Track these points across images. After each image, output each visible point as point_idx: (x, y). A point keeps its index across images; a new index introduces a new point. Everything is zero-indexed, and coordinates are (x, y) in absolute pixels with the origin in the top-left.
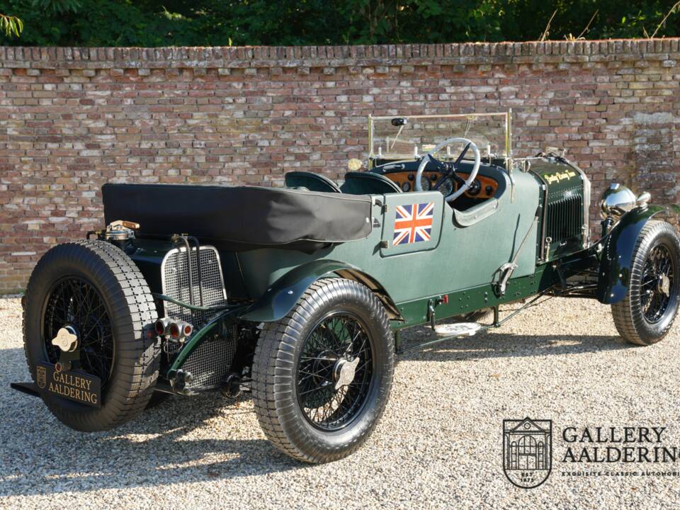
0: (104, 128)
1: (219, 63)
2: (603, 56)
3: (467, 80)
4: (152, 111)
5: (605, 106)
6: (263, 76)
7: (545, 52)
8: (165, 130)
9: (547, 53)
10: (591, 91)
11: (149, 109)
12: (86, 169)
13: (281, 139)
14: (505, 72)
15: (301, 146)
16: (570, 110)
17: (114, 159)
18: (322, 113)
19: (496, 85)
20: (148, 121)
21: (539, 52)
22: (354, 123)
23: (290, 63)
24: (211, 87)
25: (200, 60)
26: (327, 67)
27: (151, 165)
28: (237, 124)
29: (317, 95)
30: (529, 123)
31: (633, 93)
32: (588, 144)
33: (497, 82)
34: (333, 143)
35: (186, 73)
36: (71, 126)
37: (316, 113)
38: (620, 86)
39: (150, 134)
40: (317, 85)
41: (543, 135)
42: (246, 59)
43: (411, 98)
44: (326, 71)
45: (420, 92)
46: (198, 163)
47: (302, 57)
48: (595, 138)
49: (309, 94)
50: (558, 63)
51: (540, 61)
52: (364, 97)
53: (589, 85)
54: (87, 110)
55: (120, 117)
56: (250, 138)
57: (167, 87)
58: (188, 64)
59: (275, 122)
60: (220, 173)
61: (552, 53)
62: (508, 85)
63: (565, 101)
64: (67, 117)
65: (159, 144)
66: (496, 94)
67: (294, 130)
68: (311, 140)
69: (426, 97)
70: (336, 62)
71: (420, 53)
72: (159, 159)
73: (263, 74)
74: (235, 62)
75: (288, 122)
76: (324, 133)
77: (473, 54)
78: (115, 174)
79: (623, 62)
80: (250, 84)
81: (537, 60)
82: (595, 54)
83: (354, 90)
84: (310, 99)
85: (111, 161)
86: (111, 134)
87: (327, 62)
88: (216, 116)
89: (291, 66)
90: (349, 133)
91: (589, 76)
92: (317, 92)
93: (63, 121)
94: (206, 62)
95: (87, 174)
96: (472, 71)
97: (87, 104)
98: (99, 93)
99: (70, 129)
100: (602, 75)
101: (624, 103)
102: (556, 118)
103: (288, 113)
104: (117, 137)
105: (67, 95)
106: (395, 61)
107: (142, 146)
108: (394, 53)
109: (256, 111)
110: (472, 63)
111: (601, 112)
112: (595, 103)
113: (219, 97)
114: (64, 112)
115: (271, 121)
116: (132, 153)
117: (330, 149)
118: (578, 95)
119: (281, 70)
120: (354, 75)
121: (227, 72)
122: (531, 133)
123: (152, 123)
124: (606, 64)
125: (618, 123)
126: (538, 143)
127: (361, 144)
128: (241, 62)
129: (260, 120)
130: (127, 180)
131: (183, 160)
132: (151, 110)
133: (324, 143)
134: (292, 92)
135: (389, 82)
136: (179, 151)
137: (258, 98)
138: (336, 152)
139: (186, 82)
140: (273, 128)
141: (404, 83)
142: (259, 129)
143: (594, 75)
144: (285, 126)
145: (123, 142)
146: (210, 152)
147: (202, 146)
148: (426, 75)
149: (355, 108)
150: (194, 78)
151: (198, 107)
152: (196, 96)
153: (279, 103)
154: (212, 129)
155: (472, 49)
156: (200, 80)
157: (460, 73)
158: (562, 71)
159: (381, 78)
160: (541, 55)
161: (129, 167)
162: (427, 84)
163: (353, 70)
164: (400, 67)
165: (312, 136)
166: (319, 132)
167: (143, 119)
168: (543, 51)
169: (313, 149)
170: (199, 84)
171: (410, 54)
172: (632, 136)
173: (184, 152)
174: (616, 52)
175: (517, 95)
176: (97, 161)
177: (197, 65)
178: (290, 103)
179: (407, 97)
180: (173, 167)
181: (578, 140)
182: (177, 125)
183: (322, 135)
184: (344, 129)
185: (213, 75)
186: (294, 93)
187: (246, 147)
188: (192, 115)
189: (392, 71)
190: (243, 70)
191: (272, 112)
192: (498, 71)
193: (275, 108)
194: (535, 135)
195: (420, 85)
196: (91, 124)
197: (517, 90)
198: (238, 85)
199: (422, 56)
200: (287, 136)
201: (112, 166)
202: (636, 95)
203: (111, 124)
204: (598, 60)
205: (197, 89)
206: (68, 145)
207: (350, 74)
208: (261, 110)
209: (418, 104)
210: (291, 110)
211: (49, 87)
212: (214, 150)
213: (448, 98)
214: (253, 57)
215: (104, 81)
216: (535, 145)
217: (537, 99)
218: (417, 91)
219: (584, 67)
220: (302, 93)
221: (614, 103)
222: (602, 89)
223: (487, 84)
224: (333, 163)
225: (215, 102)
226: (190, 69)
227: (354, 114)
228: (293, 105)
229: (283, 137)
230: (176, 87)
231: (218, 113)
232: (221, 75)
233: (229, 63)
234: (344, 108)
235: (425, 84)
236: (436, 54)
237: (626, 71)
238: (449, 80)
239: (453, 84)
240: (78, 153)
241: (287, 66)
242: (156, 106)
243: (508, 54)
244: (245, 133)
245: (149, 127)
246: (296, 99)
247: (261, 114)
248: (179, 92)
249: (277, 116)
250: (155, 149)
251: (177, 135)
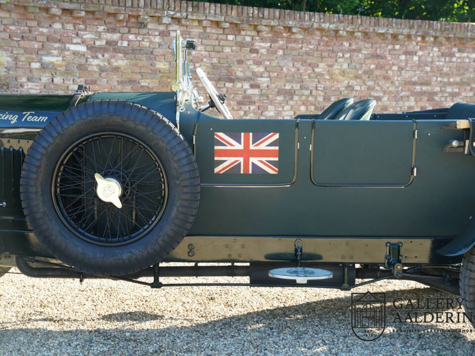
0: (263, 72)
1: (342, 26)
4: (294, 60)
8: (301, 75)
11: (292, 59)
12: (249, 104)
13: (367, 85)
15: (378, 91)
17: (268, 96)
18: (391, 68)
20: (291, 68)
24: (331, 44)
25: (331, 23)
27: (291, 102)
28: (343, 73)
29: (389, 54)
34: (395, 89)
35: (317, 33)
36: (242, 70)
37: (387, 67)
39: (291, 79)
40: (390, 47)
42: (357, 25)
44: (399, 37)
46: (318, 102)
47: (388, 26)
49: (385, 53)
52: (414, 57)
54: (254, 57)
55: (274, 64)
56: (350, 84)
57: (305, 43)
59: (365, 72)
64: (240, 62)
65: (296, 86)
67: (375, 79)
68: (384, 87)
70: (406, 31)
72: (296, 98)
74: (350, 27)
75: (373, 72)
76: (391, 82)
78: (267, 109)
80: (354, 44)
83: (409, 52)
84: (385, 56)
85: (266, 98)
86: (267, 77)
88: (332, 66)
90: (404, 82)
92: (389, 51)
93: (237, 65)
94: (334, 25)
95: (249, 108)
97: (254, 53)
98: (262, 44)
99: (241, 71)
103: (373, 66)
104: (271, 79)
105: (241, 45)
107: (286, 88)
109: (355, 64)
113: (335, 52)
114: (238, 59)
115: (363, 72)
116: (279, 93)
117: (393, 93)
119: (375, 34)
121: (344, 34)
123: (293, 70)
128: (354, 27)
129: (357, 71)
130: (275, 113)
131: (310, 98)
133: (391, 89)
135: (427, 47)
136: (308, 92)
137: (357, 54)
138: (396, 95)
139: (316, 40)
140: (364, 77)
141: (435, 49)
142: (357, 77)
144: (370, 76)
145: (274, 83)
146: (326, 94)
147: (322, 89)
148: (447, 44)
149: (409, 65)
151: (322, 59)
152: (321, 51)
153: (368, 58)
154: (329, 76)
156: (325, 38)
159: (424, 44)
161: (276, 103)
165: (384, 84)
166: (387, 81)
167: (288, 67)
169: (384, 93)
170: (324, 41)
173: (311, 93)
176: (256, 98)
178: (374, 59)
179: (436, 59)
180: (303, 104)
182: (309, 72)
183: (389, 83)
184: (402, 79)
186: (377, 52)
187: (348, 90)
188: (318, 65)
191: (364, 65)
193: (365, 63)
195: (442, 51)
196: (256, 69)
198: (347, 44)
200: (371, 83)
201: (266, 103)
203: (268, 69)
205: (323, 45)
206: (239, 85)
208: (358, 63)
209: (441, 64)
210: (374, 64)
211: (231, 37)
212: (328, 92)
214: (361, 24)
215: (267, 35)
218: (441, 55)
220: (382, 52)
224: (394, 103)
225: (332, 56)
226: (323, 30)
227: (408, 69)
228: (376, 61)
230: (310, 43)
231: (333, 64)
232: (340, 36)
233: (347, 27)
234: (403, 64)
235: (446, 50)
238: (457, 48)
239: (459, 51)
240: (245, 92)
241: (379, 32)
242: (297, 57)
244: (347, 80)
245: (291, 73)
246: (378, 56)
247: (358, 66)
248: (311, 47)
249: (366, 68)
250: (293, 89)
251: (308, 79)
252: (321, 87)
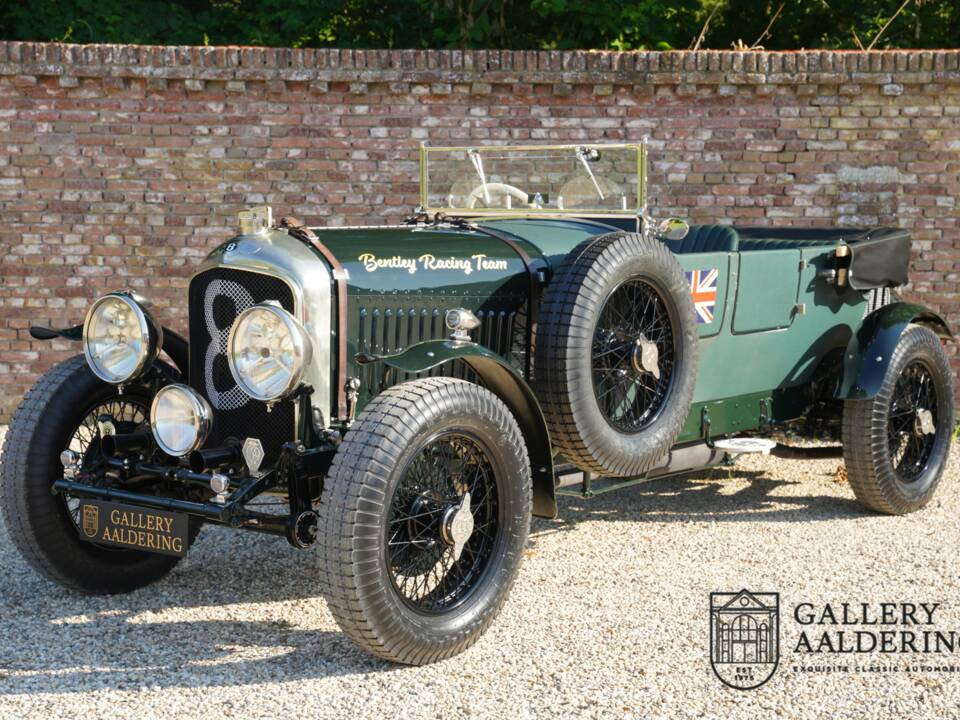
0: (5, 168)
1: (186, 72)
2: (788, 76)
3: (576, 109)
4: (81, 143)
5: (793, 154)
6: (255, 94)
7: (696, 67)
8: (102, 174)
9: (700, 69)
10: (770, 131)
11: (77, 140)
13: (282, 192)
14: (635, 98)
15: (315, 204)
16: (737, 160)
17: (20, 216)
18: (348, 154)
19: (621, 117)
20: (74, 159)
21: (687, 67)
22: (398, 170)
23: (297, 75)
24: (174, 108)
25: (157, 65)
26: (354, 82)
27: (80, 228)
28: (214, 168)
29: (341, 126)
30: (672, 177)
31: (837, 134)
32: (765, 212)
33: (621, 113)
34: (364, 200)
35: (135, 86)
37: (338, 154)
38: (817, 124)
39: (78, 179)
40: (340, 110)
41: (694, 197)
42: (228, 67)
43: (487, 134)
44: (354, 88)
45: (502, 124)
46: (152, 227)
47: (315, 65)
48: (776, 204)
49: (327, 124)
50: (717, 85)
51: (689, 81)
52: (413, 130)
53: (766, 121)
55: (30, 150)
56: (235, 190)
57: (104, 107)
58: (137, 71)
59: (274, 166)
60: (186, 242)
61: (708, 68)
62: (639, 117)
63: (730, 145)
65: (91, 195)
66: (621, 132)
67: (304, 179)
68: (331, 196)
69: (510, 133)
70: (369, 75)
71: (500, 64)
72: (92, 219)
73: (257, 90)
74: (210, 71)
75: (295, 165)
76: (350, 185)
77: (583, 67)
78: (21, 241)
79: (821, 86)
80: (236, 105)
81: (685, 80)
82: (775, 72)
83: (398, 119)
84: (329, 132)
85: (16, 219)
86: (16, 177)
87: (355, 74)
88: (182, 154)
89: (299, 78)
90: (390, 186)
91: (767, 106)
92: (340, 121)
94: (166, 69)
96: (583, 95)
100: (788, 105)
101: (822, 149)
102: (717, 170)
103: (294, 153)
104: (25, 183)
106: (462, 75)
107: (65, 198)
108: (460, 63)
109: (245, 149)
110: (582, 81)
111: (786, 163)
112: (776, 149)
113: (187, 124)
115: (267, 165)
116: (49, 208)
117: (360, 210)
118: (750, 136)
119: (283, 85)
120: (398, 95)
121: (198, 86)
122: (675, 194)
123: (81, 162)
124: (794, 87)
125: (813, 181)
126: (686, 209)
127: (409, 204)
128: (220, 71)
129: (251, 162)
130: (41, 250)
131: (129, 220)
132: (79, 142)
133: (350, 201)
134: (301, 120)
135: (452, 108)
136: (124, 207)
137: (248, 128)
138: (368, 215)
139: (134, 100)
140: (271, 176)
141: (476, 111)
142: (250, 177)
143: (774, 104)
144: (289, 172)
145: (34, 190)
146: (171, 210)
147: (159, 201)
148: (511, 98)
149: (400, 148)
150: (148, 94)
151: (154, 139)
152: (151, 122)
153: (281, 136)
154: (173, 173)
155: (583, 60)
156: (157, 97)
157: (563, 97)
158: (723, 97)
159: (441, 102)
160: (691, 71)
161: (44, 229)
162: (513, 114)
163: (396, 87)
164: (470, 85)
165: (331, 190)
166: (341, 184)
167: (67, 156)
168: (693, 66)
169: (333, 209)
170: (155, 103)
171: (484, 65)
172: (834, 202)
173: (131, 208)
174: (809, 69)
175: (653, 134)
177: (152, 73)
178: (297, 137)
179: (481, 134)
180: (113, 231)
181: (751, 207)
182: (120, 166)
183: (346, 187)
184: (382, 180)
185: (177, 90)
186: (305, 122)
187: (229, 203)
188: (144, 152)
189: (458, 92)
190: (225, 83)
191: (269, 150)
192: (624, 96)
193: (274, 144)
194: (681, 197)
195: (500, 114)
197: (654, 125)
198: (217, 106)
199: (503, 68)
200: (292, 188)
201: (17, 228)
202: (841, 138)
203: (16, 161)
204: (781, 81)
205: (153, 111)
207: (393, 95)
208: (252, 146)
210: (297, 147)
212: (177, 208)
213: (544, 136)
214: (240, 63)
215: (6, 95)
216: (682, 212)
217: (685, 139)
218: (496, 124)
219: (758, 92)
220: (318, 121)
221: (807, 150)
222: (789, 128)
223: (606, 115)
225: (180, 133)
226: (142, 80)
227: (397, 157)
228: (302, 140)
229: (286, 189)
230: (119, 107)
231: (184, 149)
232: (190, 91)
233: (201, 72)
234: (382, 147)
235: (509, 112)
236: (525, 66)
237: (825, 100)
238: (547, 108)
239: (554, 113)
241: (293, 78)
242: (88, 136)
243: (638, 68)
244: (226, 182)
245: (76, 168)
246: (307, 131)
247: (252, 152)
248: (123, 115)
249: (278, 157)
250: (85, 202)
251: (120, 181)
252: (156, 197)
